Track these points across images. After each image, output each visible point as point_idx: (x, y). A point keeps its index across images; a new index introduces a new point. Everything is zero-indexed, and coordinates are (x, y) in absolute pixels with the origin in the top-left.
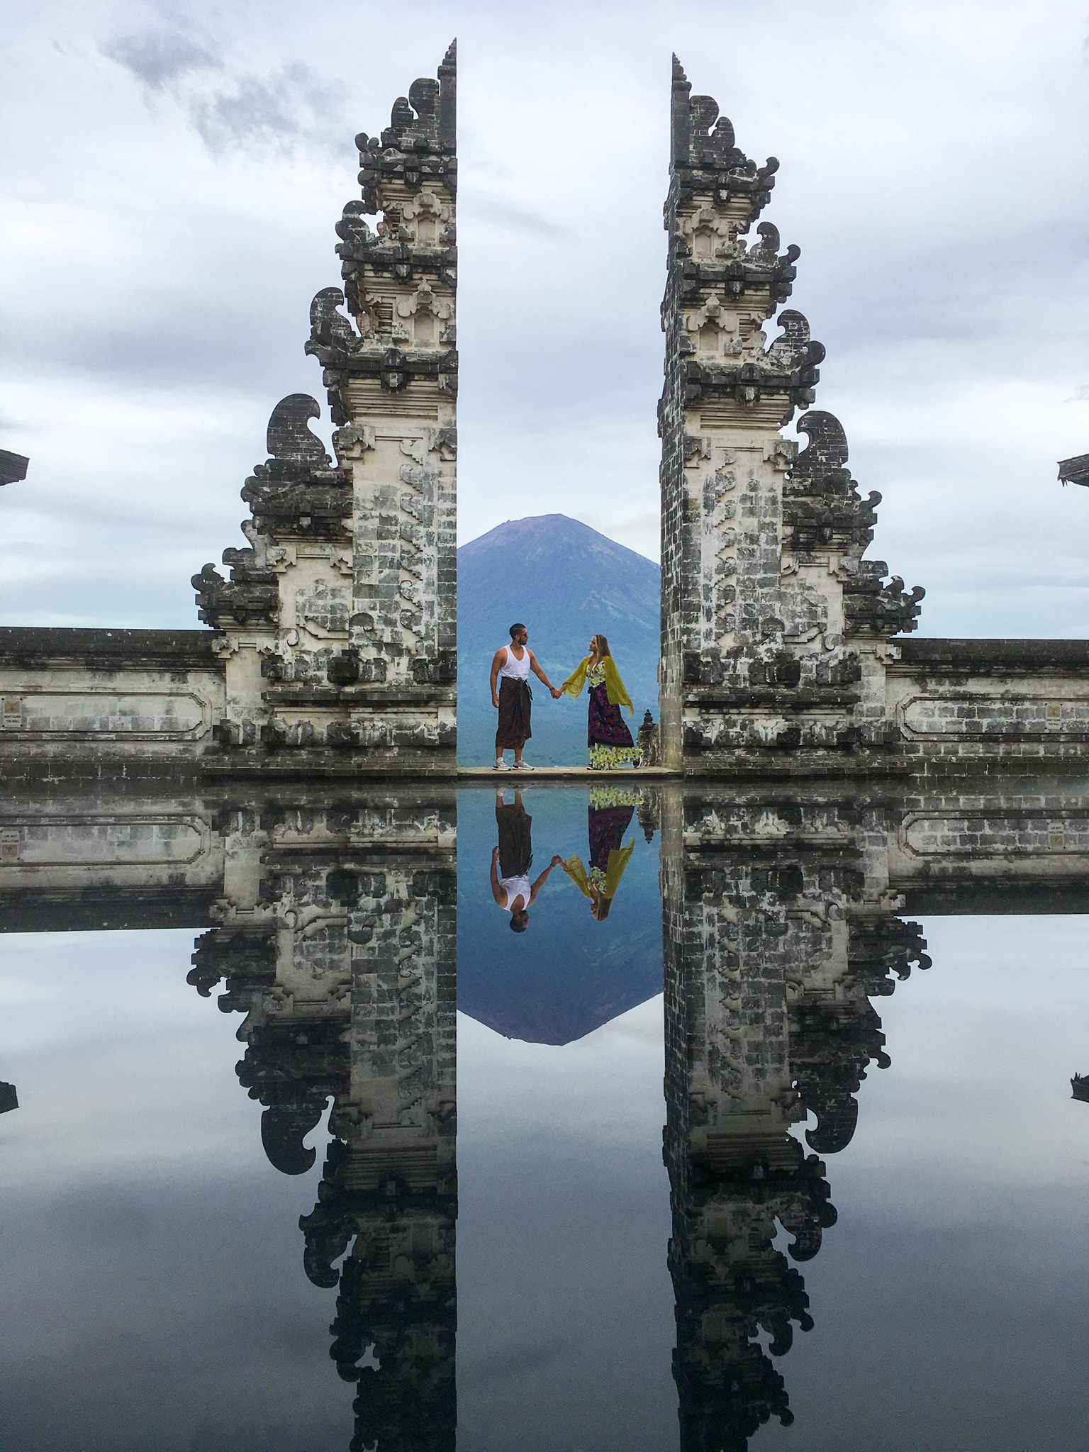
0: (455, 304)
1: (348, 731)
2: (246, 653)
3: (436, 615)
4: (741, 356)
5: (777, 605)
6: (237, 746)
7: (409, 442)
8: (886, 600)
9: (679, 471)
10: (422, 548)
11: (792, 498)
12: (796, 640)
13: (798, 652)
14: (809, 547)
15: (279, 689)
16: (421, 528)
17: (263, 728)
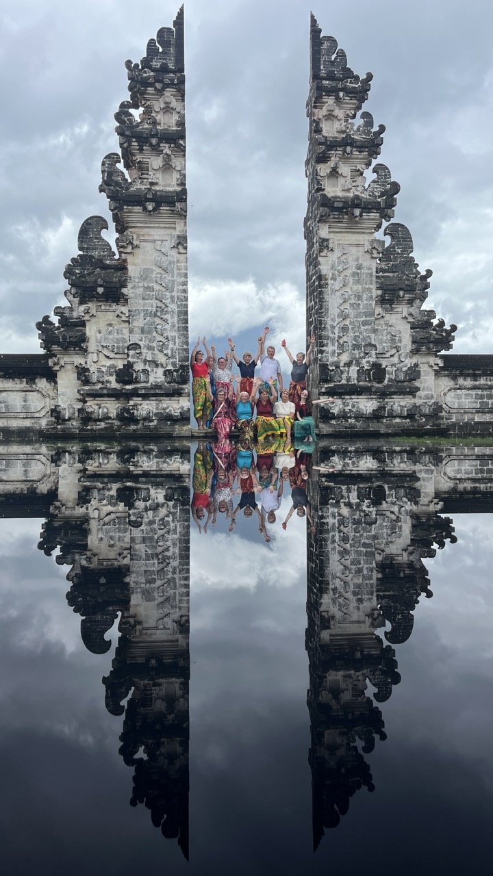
0: (185, 161)
1: (127, 410)
2: (69, 367)
3: (177, 344)
4: (351, 191)
5: (373, 336)
6: (65, 420)
7: (159, 243)
8: (435, 332)
9: (317, 258)
10: (168, 305)
11: (381, 274)
12: (384, 356)
13: (384, 363)
14: (391, 302)
15: (87, 388)
16: (167, 293)
17: (79, 410)
